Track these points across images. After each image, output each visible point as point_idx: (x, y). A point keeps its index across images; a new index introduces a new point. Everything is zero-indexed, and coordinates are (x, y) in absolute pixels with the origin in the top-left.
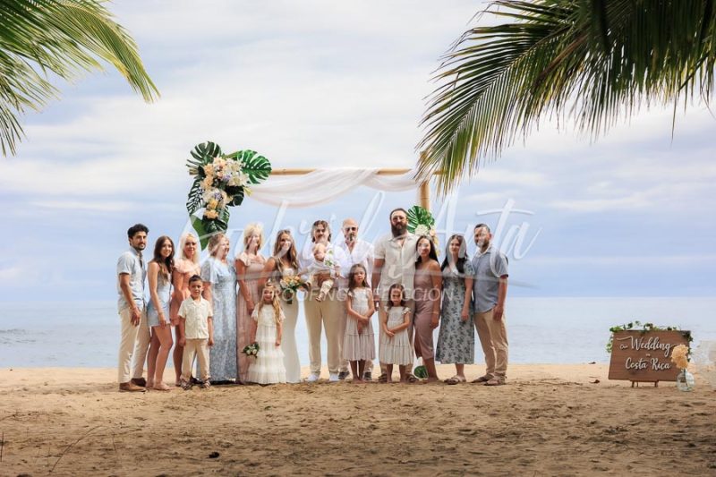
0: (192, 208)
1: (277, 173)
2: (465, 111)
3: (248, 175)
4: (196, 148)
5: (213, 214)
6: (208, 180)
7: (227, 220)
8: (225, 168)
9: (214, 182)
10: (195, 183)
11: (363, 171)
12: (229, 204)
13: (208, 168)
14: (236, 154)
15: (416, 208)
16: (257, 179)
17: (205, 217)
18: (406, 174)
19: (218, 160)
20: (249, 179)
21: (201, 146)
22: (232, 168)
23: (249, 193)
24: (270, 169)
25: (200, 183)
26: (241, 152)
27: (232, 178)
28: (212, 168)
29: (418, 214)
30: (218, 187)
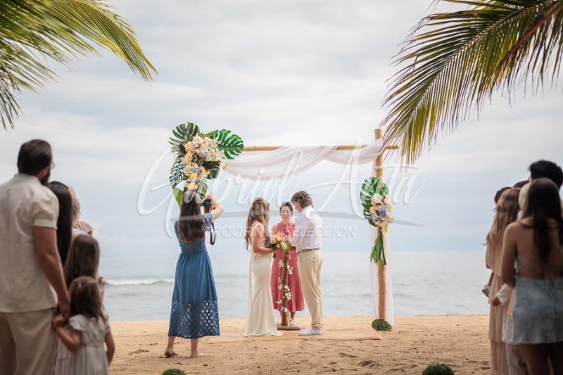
0: (174, 182)
1: (249, 150)
2: (423, 90)
3: (223, 151)
4: (177, 128)
5: (193, 186)
6: (189, 156)
7: (206, 191)
8: (203, 146)
9: (194, 158)
10: (177, 159)
11: (324, 147)
12: (207, 178)
13: (188, 146)
14: (212, 133)
15: (373, 180)
16: (231, 155)
18: (362, 149)
19: (196, 138)
20: (224, 155)
21: (182, 126)
22: (209, 145)
23: (223, 167)
24: (242, 146)
25: (182, 159)
26: (216, 131)
27: (209, 154)
28: (191, 146)
29: (375, 185)
30: (197, 162)
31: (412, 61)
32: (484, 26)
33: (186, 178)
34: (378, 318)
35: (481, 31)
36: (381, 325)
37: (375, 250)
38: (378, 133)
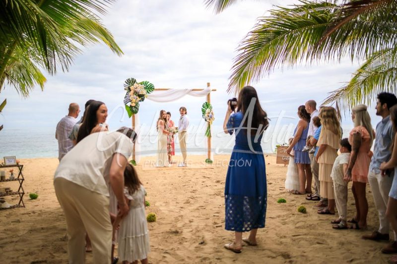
0: (126, 103)
1: (157, 90)
3: (146, 90)
4: (127, 80)
5: (134, 105)
6: (132, 92)
7: (139, 107)
8: (138, 88)
10: (127, 93)
11: (187, 90)
12: (139, 101)
13: (132, 88)
15: (206, 103)
16: (149, 92)
17: (131, 106)
18: (202, 90)
19: (135, 84)
20: (146, 92)
21: (129, 79)
22: (141, 87)
23: (146, 97)
24: (154, 88)
25: (129, 93)
26: (143, 82)
27: (141, 91)
29: (207, 105)
30: (135, 94)
31: (243, 51)
32: (274, 37)
33: (131, 101)
34: (207, 158)
35: (273, 39)
36: (209, 161)
37: (207, 131)
38: (208, 85)
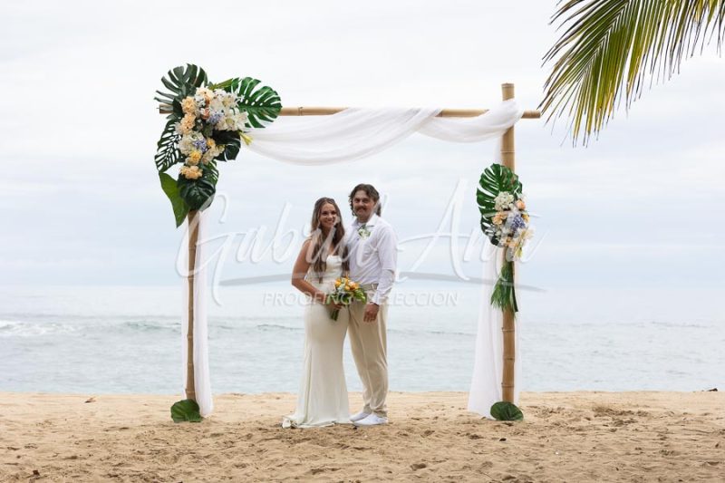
0: (164, 164)
1: (290, 113)
3: (247, 114)
4: (170, 73)
5: (194, 172)
6: (188, 120)
7: (215, 182)
8: (213, 103)
9: (197, 124)
10: (168, 126)
11: (417, 112)
12: (218, 158)
13: (187, 103)
14: (229, 82)
15: (497, 166)
16: (260, 122)
17: (182, 176)
18: (481, 116)
19: (202, 89)
20: (248, 121)
21: (178, 70)
22: (223, 102)
23: (248, 142)
24: (279, 106)
25: (177, 125)
26: (237, 80)
27: (223, 119)
28: (193, 103)
29: (501, 179)
30: (202, 131)
33: (182, 158)
34: (501, 400)
36: (505, 412)
37: (500, 287)
38: (508, 91)
